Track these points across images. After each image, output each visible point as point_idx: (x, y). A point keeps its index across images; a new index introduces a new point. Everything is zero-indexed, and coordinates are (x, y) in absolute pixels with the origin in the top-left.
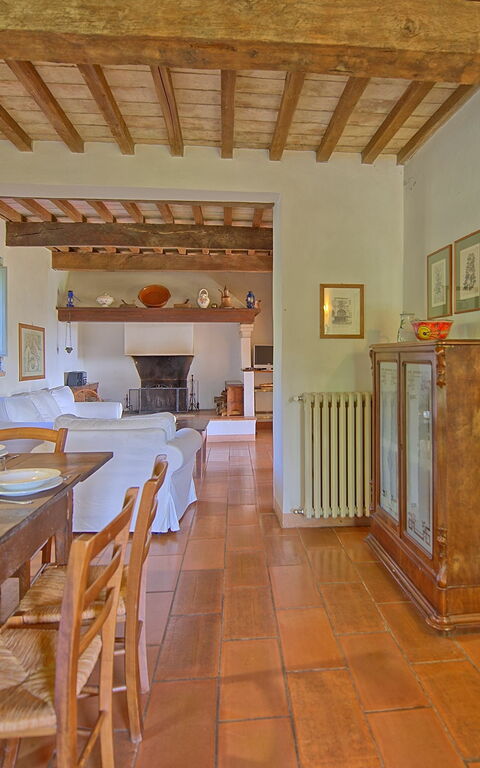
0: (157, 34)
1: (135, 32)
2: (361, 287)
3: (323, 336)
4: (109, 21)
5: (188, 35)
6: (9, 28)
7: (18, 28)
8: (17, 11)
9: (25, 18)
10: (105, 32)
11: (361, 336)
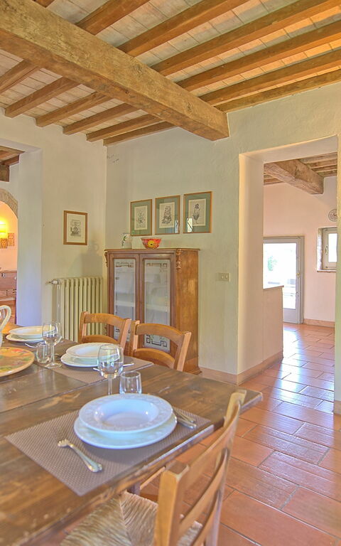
0: (101, 74)
1: (93, 70)
2: (86, 214)
3: (66, 243)
4: (80, 57)
5: (116, 81)
6: (27, 38)
7: (32, 41)
8: (31, 29)
9: (35, 37)
10: (79, 63)
11: (86, 244)
